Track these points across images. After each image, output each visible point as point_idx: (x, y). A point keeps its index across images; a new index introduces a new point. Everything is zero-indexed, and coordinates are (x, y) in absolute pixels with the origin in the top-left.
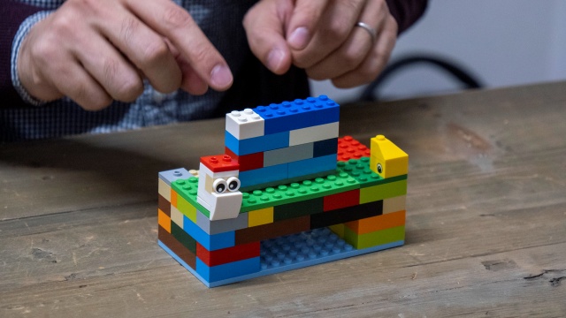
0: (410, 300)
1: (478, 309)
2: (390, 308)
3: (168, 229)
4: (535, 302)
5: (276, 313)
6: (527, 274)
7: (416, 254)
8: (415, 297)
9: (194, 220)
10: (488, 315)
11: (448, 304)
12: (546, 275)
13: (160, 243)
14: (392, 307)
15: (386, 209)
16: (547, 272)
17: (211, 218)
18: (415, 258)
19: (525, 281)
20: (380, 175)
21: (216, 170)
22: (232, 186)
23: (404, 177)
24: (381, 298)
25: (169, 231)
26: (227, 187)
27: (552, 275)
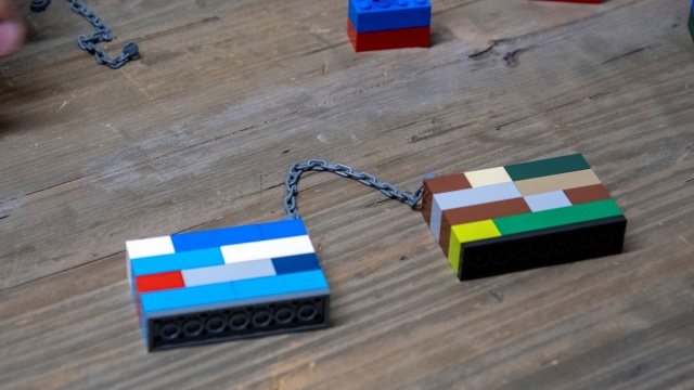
0: (327, 110)
1: (421, 115)
2: (304, 127)
4: (492, 95)
5: (152, 151)
6: (471, 49)
7: (319, 31)
8: (334, 104)
10: (437, 125)
11: (380, 112)
12: (496, 48)
14: (307, 125)
16: (496, 43)
18: (319, 37)
19: (472, 62)
24: (288, 110)
27: (504, 49)
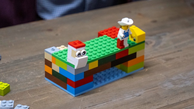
3: (51, 73)
9: (65, 69)
13: (46, 79)
15: (138, 56)
17: (75, 68)
20: (135, 42)
21: (77, 48)
22: (83, 54)
23: (144, 42)
25: (51, 74)
26: (82, 54)
